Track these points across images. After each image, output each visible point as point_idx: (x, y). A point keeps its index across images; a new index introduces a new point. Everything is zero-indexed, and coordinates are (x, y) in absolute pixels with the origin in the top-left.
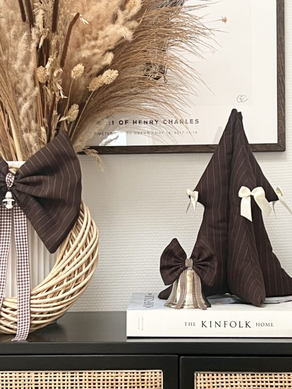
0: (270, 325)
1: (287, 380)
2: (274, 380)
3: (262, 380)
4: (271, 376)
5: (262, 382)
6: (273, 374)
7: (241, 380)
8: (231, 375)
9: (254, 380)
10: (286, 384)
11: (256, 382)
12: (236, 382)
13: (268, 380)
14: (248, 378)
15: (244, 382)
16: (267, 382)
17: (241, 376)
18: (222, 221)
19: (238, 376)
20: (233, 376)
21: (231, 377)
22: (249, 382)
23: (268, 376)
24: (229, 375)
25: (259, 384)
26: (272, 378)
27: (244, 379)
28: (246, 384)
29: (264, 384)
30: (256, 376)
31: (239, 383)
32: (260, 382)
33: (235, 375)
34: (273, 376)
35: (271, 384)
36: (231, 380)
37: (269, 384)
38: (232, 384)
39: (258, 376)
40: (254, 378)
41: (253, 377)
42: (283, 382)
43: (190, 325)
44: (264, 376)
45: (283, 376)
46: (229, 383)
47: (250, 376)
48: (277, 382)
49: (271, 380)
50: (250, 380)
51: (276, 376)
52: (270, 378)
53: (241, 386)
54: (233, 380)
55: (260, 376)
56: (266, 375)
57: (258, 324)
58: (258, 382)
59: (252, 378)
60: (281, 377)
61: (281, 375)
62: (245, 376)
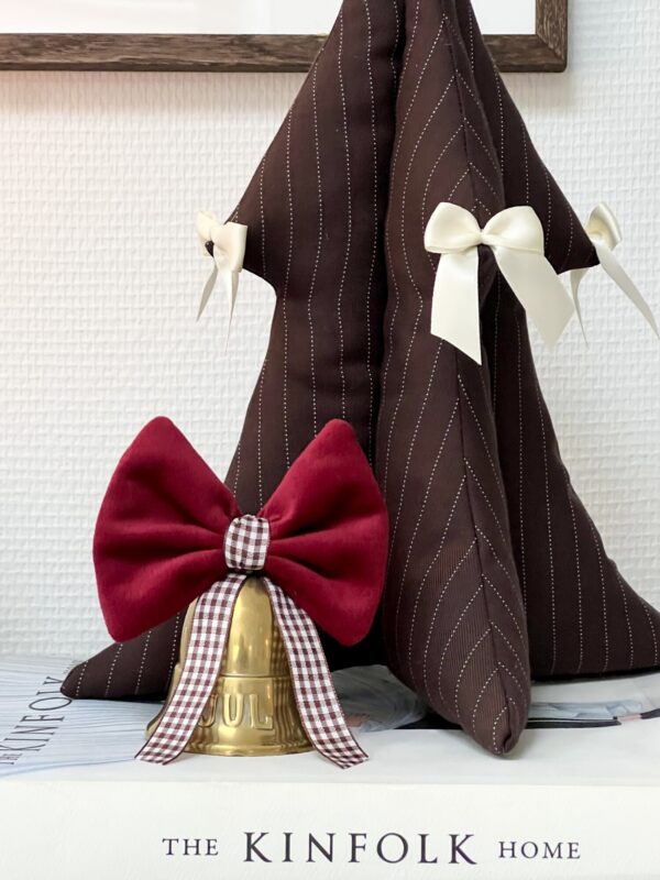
0: (565, 851)
18: (354, 355)
43: (192, 851)
57: (508, 845)
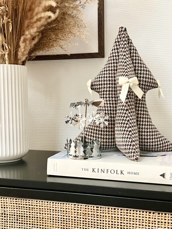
1: (35, 204)
2: (27, 204)
3: (21, 203)
4: (26, 201)
5: (21, 204)
6: (28, 200)
7: (9, 202)
8: (4, 198)
9: (16, 203)
10: (35, 207)
11: (18, 204)
12: (7, 203)
13: (24, 203)
14: (13, 201)
15: (11, 203)
16: (24, 204)
17: (10, 200)
19: (7, 200)
20: (5, 199)
21: (4, 200)
22: (14, 204)
23: (25, 201)
24: (3, 198)
25: (19, 205)
26: (27, 202)
27: (11, 201)
28: (12, 205)
29: (22, 206)
30: (17, 200)
31: (8, 203)
32: (20, 204)
33: (6, 199)
34: (27, 201)
35: (27, 206)
36: (4, 202)
37: (25, 206)
38: (4, 204)
39: (19, 201)
40: (17, 202)
41: (16, 200)
42: (33, 206)
44: (22, 201)
45: (33, 202)
46: (3, 203)
47: (14, 200)
48: (29, 205)
49: (26, 203)
50: (14, 202)
51: (29, 202)
52: (26, 202)
53: (9, 206)
54: (5, 202)
55: (20, 201)
56: (24, 200)
58: (19, 204)
59: (16, 202)
60: (32, 202)
61: (32, 201)
62: (12, 200)
